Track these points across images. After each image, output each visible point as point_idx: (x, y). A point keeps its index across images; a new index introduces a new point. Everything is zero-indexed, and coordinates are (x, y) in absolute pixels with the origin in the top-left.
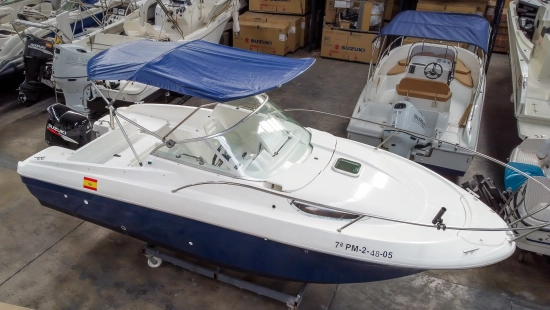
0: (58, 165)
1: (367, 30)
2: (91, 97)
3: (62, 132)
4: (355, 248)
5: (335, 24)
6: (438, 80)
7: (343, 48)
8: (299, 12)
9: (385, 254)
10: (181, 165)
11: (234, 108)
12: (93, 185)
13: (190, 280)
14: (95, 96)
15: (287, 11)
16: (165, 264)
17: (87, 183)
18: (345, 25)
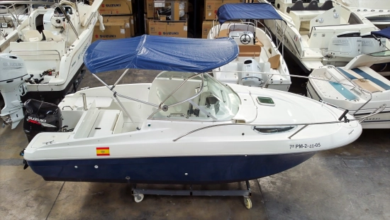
0: (68, 144)
1: (178, 20)
2: (24, 93)
3: (42, 120)
4: (301, 146)
5: (156, 19)
6: (250, 44)
7: (164, 33)
8: (129, 12)
9: (317, 145)
10: (173, 122)
11: (168, 79)
12: (106, 151)
13: (169, 202)
14: (26, 92)
15: (119, 13)
16: (146, 196)
17: (100, 152)
18: (163, 18)
